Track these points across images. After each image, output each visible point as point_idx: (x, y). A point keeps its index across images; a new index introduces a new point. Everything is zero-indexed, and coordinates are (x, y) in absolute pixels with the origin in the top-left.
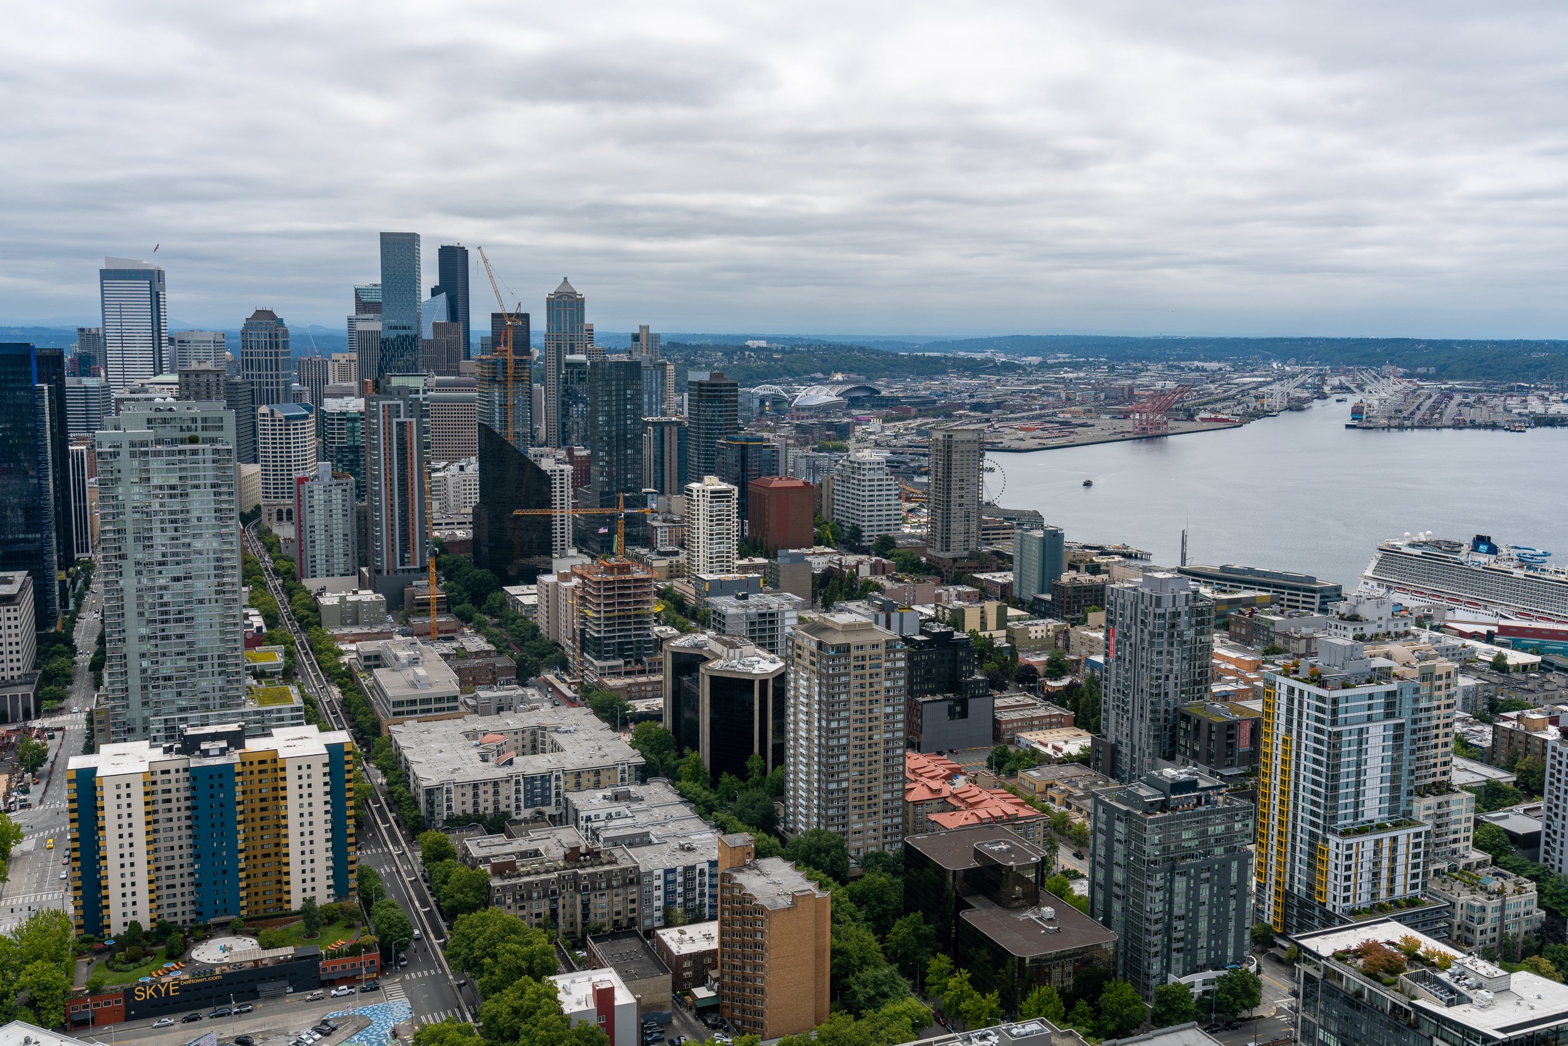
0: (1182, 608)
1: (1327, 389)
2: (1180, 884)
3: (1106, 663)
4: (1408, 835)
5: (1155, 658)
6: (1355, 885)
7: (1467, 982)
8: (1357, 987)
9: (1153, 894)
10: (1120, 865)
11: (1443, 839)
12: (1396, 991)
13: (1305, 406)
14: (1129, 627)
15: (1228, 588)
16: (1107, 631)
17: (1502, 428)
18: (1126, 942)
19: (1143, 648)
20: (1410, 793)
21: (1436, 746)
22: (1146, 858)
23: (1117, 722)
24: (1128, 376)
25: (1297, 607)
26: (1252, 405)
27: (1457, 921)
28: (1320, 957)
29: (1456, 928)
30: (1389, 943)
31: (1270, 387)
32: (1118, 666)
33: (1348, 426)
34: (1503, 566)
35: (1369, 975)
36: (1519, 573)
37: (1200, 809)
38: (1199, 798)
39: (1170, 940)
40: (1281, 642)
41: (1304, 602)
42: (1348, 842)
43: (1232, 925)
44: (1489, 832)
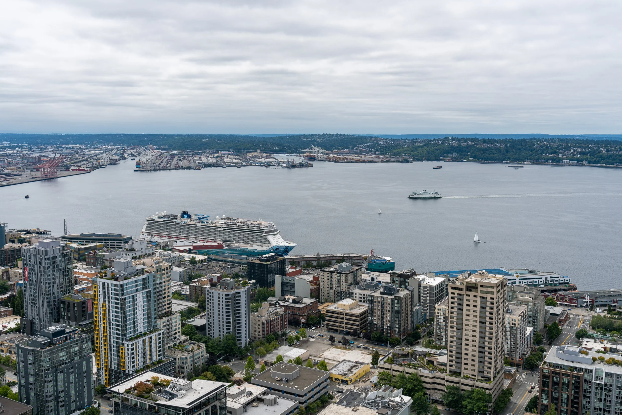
0: (58, 254)
1: (126, 155)
2: (60, 377)
3: (24, 283)
4: (156, 335)
5: (47, 278)
6: (136, 360)
7: (176, 389)
8: (135, 402)
9: (48, 384)
10: (31, 375)
11: (170, 334)
12: (150, 400)
13: (117, 163)
14: (34, 266)
15: (85, 243)
16: (24, 269)
17: (193, 169)
18: (38, 409)
19: (41, 275)
20: (155, 318)
21: (165, 297)
22: (43, 369)
23: (32, 309)
24: (38, 152)
25: (115, 248)
26: (95, 163)
27: (177, 365)
28: (119, 394)
29: (177, 368)
30: (147, 381)
31: (101, 155)
32: (30, 284)
33: (135, 171)
34: (192, 223)
35: (139, 396)
36: (199, 225)
37: (68, 341)
38: (66, 337)
39: (58, 403)
40: (108, 263)
41: (117, 245)
42: (132, 343)
43: (85, 389)
44: (188, 327)
